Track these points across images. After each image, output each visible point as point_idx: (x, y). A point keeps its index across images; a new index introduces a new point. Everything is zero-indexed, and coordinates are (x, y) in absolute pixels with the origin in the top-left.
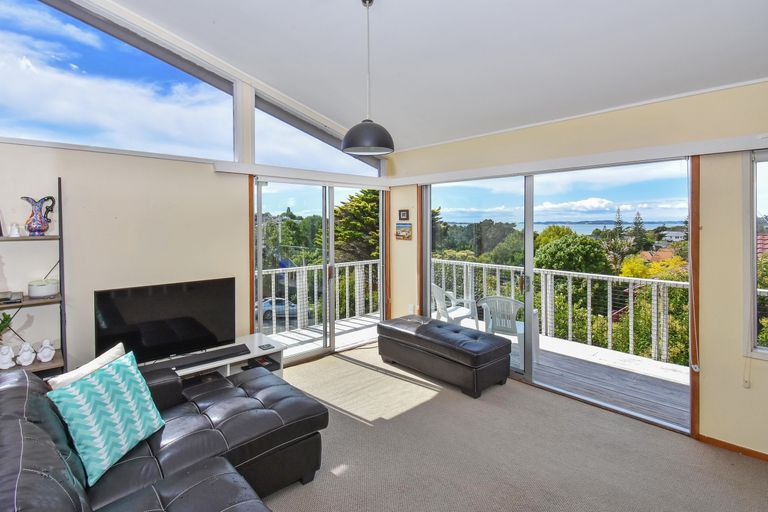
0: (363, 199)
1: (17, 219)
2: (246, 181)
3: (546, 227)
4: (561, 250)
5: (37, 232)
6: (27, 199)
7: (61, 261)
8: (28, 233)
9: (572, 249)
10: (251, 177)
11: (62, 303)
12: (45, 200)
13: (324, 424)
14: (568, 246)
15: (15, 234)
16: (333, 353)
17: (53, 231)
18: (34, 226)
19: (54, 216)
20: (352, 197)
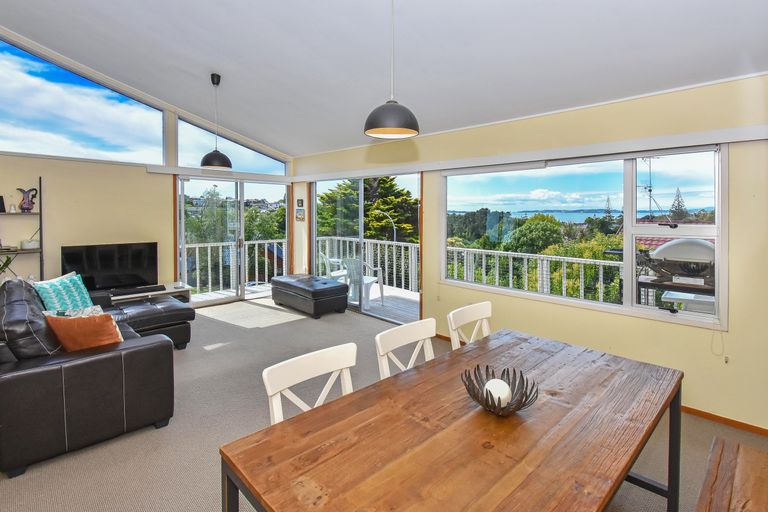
0: (349, 187)
1: (13, 202)
2: (171, 179)
3: (533, 215)
4: (525, 235)
5: (25, 210)
6: (21, 190)
7: (41, 229)
8: (20, 211)
9: (534, 234)
10: (175, 176)
11: (41, 253)
12: (31, 190)
13: (193, 318)
14: (531, 232)
15: (13, 211)
16: (243, 300)
17: (36, 209)
18: (25, 206)
19: (36, 200)
20: (340, 186)
